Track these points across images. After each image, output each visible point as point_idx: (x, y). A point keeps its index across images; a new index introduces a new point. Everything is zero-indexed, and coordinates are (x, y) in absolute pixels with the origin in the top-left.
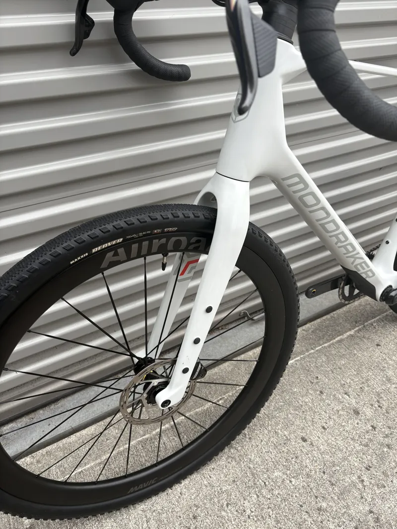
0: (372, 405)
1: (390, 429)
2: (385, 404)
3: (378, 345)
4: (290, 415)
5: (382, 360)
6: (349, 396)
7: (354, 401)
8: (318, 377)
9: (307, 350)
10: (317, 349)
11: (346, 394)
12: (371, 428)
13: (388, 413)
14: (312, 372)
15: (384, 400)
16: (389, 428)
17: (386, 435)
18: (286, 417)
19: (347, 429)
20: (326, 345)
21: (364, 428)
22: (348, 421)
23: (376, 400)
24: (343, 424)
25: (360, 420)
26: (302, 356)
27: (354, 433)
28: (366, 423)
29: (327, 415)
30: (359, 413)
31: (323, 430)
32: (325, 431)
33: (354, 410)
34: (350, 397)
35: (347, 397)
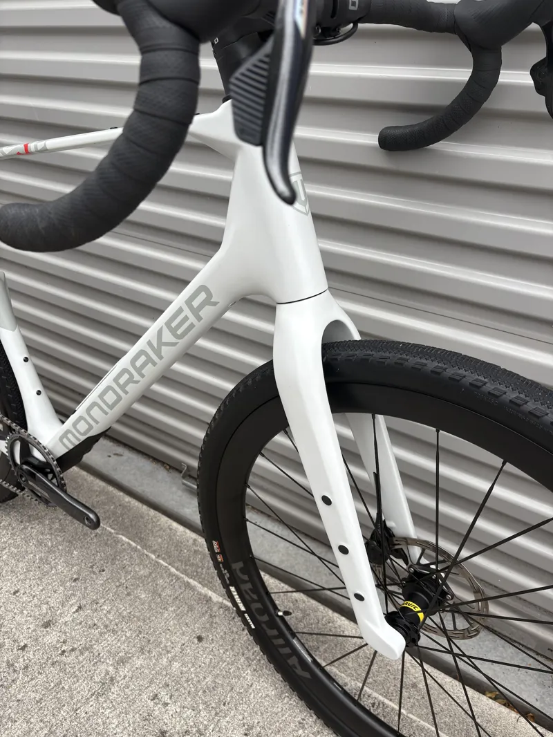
0: (64, 642)
1: (24, 669)
2: (70, 659)
3: (200, 639)
4: (32, 555)
5: (166, 647)
6: (77, 611)
7: (68, 619)
8: (103, 571)
9: (154, 552)
10: (161, 561)
11: (80, 607)
12: (22, 644)
13: (53, 664)
14: (113, 564)
15: (77, 657)
16: (26, 667)
17: (13, 665)
18: (29, 552)
19: (18, 618)
20: (173, 570)
21: (21, 636)
22: (30, 616)
23: (75, 646)
24: (25, 612)
25: (35, 630)
26: (139, 547)
27: (12, 626)
28: (31, 637)
29: (38, 593)
30: (46, 627)
31: (12, 592)
32: (11, 594)
33: (50, 621)
34: (74, 613)
35: (74, 610)
